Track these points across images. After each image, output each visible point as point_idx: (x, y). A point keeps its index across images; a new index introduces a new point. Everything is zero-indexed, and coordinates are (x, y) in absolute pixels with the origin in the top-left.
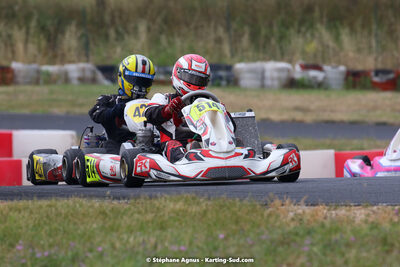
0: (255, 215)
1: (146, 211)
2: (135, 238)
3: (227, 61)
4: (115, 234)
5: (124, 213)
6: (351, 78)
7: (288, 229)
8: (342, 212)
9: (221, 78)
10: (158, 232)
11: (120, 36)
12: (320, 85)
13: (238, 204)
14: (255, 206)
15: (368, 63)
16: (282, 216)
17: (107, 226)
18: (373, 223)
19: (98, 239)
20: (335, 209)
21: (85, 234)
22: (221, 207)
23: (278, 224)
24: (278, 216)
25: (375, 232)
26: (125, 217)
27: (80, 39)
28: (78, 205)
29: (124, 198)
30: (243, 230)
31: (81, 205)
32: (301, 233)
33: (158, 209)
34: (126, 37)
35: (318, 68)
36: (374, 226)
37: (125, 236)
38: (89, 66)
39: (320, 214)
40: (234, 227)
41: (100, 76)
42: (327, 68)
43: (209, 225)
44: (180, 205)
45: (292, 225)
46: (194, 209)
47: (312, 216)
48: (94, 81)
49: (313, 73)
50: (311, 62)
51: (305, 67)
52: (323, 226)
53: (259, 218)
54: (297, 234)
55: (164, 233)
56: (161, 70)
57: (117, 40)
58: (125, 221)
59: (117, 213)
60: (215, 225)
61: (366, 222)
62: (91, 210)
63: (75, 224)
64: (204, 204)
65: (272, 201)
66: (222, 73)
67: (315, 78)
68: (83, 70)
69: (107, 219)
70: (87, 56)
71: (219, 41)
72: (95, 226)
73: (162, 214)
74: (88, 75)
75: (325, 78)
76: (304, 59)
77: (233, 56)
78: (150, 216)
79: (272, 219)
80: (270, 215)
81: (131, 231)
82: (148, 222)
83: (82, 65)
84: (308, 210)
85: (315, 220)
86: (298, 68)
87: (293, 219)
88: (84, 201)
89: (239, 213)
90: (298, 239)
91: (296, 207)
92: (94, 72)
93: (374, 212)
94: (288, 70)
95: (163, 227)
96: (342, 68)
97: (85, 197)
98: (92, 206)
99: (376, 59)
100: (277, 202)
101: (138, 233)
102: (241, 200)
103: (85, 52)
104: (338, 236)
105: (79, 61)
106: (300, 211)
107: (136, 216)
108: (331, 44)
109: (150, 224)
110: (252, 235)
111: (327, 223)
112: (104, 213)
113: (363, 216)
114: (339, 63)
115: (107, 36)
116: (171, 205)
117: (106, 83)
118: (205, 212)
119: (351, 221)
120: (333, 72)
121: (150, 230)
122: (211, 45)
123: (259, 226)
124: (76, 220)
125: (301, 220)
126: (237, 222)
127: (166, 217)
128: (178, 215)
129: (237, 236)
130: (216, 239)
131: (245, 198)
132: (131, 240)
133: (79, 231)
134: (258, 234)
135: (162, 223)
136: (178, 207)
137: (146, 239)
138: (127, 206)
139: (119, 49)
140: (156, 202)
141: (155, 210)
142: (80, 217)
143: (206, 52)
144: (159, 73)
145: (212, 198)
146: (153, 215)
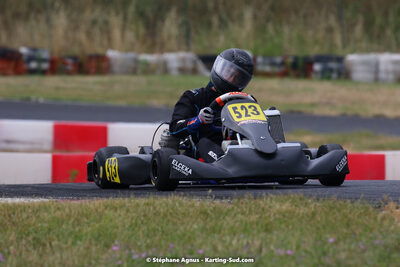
0: (367, 217)
1: (250, 210)
2: (238, 240)
3: (339, 52)
4: (216, 235)
5: (226, 214)
9: (331, 70)
10: (262, 235)
11: (223, 24)
13: (350, 205)
14: (367, 209)
16: (397, 220)
17: (208, 227)
19: (199, 241)
21: (184, 235)
22: (331, 208)
23: (392, 228)
24: (392, 220)
26: (228, 218)
27: (180, 26)
28: (177, 204)
29: (227, 198)
30: (355, 234)
31: (181, 204)
33: (263, 209)
34: (230, 24)
37: (228, 238)
38: (189, 56)
40: (345, 231)
41: (200, 66)
43: (318, 229)
44: (286, 206)
46: (302, 210)
48: (195, 71)
53: (372, 221)
55: (269, 236)
56: (267, 61)
57: (220, 27)
58: (228, 221)
59: (219, 213)
60: (324, 227)
62: (191, 210)
64: (313, 205)
65: (386, 204)
66: (333, 65)
68: (183, 60)
69: (208, 220)
70: (188, 44)
71: (330, 30)
72: (195, 226)
73: (267, 215)
74: (189, 65)
77: (345, 45)
78: (254, 218)
79: (386, 223)
80: (384, 218)
81: (233, 233)
82: (252, 223)
83: (182, 54)
88: (184, 200)
89: (350, 216)
92: (194, 62)
95: (268, 229)
98: (193, 206)
100: (392, 205)
101: (242, 236)
102: (352, 202)
103: (186, 40)
105: (179, 49)
107: (240, 216)
109: (255, 226)
110: (364, 240)
112: (205, 213)
115: (209, 24)
116: (278, 206)
117: (207, 73)
118: (314, 214)
121: (255, 232)
122: (321, 34)
123: (371, 230)
124: (175, 220)
126: (348, 225)
127: (272, 219)
128: (284, 216)
129: (348, 241)
130: (325, 243)
131: (356, 199)
132: (234, 242)
133: (178, 232)
134: (371, 238)
135: (267, 225)
136: (284, 207)
137: (250, 242)
138: (230, 206)
139: (222, 38)
140: (261, 202)
141: (260, 210)
142: (180, 217)
143: (316, 42)
144: (264, 64)
145: (321, 199)
146: (257, 216)
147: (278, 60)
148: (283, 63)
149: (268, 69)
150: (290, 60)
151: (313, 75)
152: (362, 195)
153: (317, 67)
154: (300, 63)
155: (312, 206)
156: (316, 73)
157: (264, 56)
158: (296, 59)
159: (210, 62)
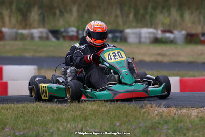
0: (136, 112)
1: (77, 110)
2: (70, 125)
3: (121, 28)
4: (59, 122)
5: (64, 111)
6: (189, 38)
7: (154, 120)
8: (184, 111)
9: (117, 37)
10: (83, 122)
11: (62, 13)
12: (172, 42)
13: (127, 106)
14: (136, 108)
15: (198, 29)
16: (151, 113)
17: (55, 118)
18: (201, 117)
19: (50, 125)
20: (180, 110)
21: (42, 123)
22: (118, 108)
23: (149, 117)
24: (149, 113)
25: (202, 122)
26: (65, 114)
27: (40, 15)
28: (39, 107)
29: (64, 103)
30: (130, 121)
31: (41, 107)
32: (162, 122)
33: (83, 109)
34: (65, 14)
35: (170, 32)
36: (202, 119)
37: (65, 124)
38: (44, 30)
39: (172, 112)
40: (125, 119)
41: (50, 36)
43: (111, 118)
45: (157, 118)
46: (103, 109)
47: (168, 113)
48: (47, 38)
49: (168, 35)
50: (167, 28)
51: (164, 32)
52: (174, 119)
53: (138, 114)
54: (159, 123)
55: (86, 123)
57: (60, 16)
59: (61, 111)
60: (114, 118)
61: (197, 117)
62: (46, 109)
63: (38, 117)
65: (146, 105)
66: (118, 35)
67: (169, 38)
68: (41, 33)
69: (55, 114)
70: (43, 24)
71: (116, 17)
72: (48, 118)
73: (85, 111)
74: (44, 35)
75: (175, 38)
76: (163, 27)
77: (124, 25)
78: (78, 113)
79: (146, 115)
80: (144, 113)
81: (68, 121)
82: (77, 116)
83: (41, 30)
84: (166, 110)
85: (169, 116)
86: (160, 32)
87: (157, 115)
88: (43, 105)
89: (128, 112)
90: (160, 126)
91: (159, 108)
92: (47, 34)
93: (202, 111)
94: (154, 33)
95: (85, 119)
96: (184, 32)
97: (43, 102)
98: (47, 107)
99: (203, 27)
100: (149, 106)
101: (72, 122)
102: (129, 104)
103: (43, 22)
104: (182, 124)
105: (39, 27)
106: (161, 111)
107: (71, 112)
108: (178, 19)
109: (79, 117)
110: (135, 124)
111: (176, 117)
112: (53, 111)
113: (196, 114)
114: (182, 29)
115: (55, 14)
116: (90, 107)
117: (54, 39)
118: (109, 111)
119: (189, 116)
120: (179, 34)
121: (79, 120)
122: (112, 18)
123: (138, 119)
124: (38, 115)
125: (161, 115)
126: (126, 116)
127: (87, 114)
128: (94, 112)
129: (126, 124)
130: (115, 125)
131: (131, 103)
132: (68, 126)
133: (40, 121)
134: (138, 123)
135: (85, 117)
136: (94, 108)
137: (76, 125)
138: (66, 108)
139: (61, 22)
140: (82, 105)
142: (40, 113)
143: (110, 23)
146: (80, 112)
153: (110, 36)
155: (108, 106)
156: (109, 39)
157: (83, 31)
159: (56, 33)
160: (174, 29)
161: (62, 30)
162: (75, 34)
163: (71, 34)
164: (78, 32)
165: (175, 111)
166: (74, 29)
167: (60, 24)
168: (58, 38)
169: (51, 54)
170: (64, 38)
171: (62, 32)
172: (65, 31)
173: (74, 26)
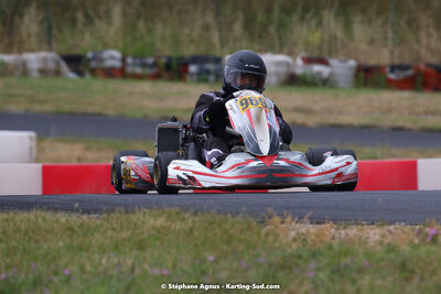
0: (250, 233)
1: (121, 228)
2: (108, 259)
3: (217, 53)
4: (84, 255)
5: (95, 230)
6: (362, 75)
7: (289, 251)
8: (353, 231)
9: (208, 72)
10: (135, 253)
11: (89, 21)
12: (325, 83)
13: (230, 220)
14: (250, 224)
15: (382, 57)
16: (282, 236)
17: (75, 244)
18: (389, 244)
19: (65, 260)
20: (345, 228)
21: (48, 253)
22: (211, 223)
23: (277, 244)
24: (277, 236)
25: (392, 255)
26: (96, 235)
27: (40, 23)
28: (40, 220)
29: (95, 212)
30: (236, 251)
32: (305, 255)
33: (135, 224)
34: (97, 21)
35: (323, 62)
36: (392, 248)
37: (96, 257)
38: (51, 56)
39: (327, 233)
40: (225, 248)
41: (65, 68)
42: (334, 62)
43: (196, 246)
44: (161, 221)
45: (294, 246)
46: (178, 226)
47: (317, 236)
48: (57, 73)
49: (317, 68)
50: (315, 55)
51: (309, 61)
52: (330, 247)
53: (255, 237)
54: (300, 257)
55: (142, 254)
56: (137, 61)
57: (86, 25)
58: (97, 239)
59: (87, 230)
60: (203, 244)
61: (381, 243)
62: (56, 225)
63: (37, 241)
65: (270, 218)
66: (210, 66)
67: (319, 73)
68: (45, 60)
69: (75, 237)
70: (49, 43)
71: (206, 28)
72: (61, 244)
73: (139, 231)
74: (51, 66)
75: (331, 74)
76: (306, 51)
77: (222, 46)
78: (126, 234)
79: (271, 239)
80: (268, 234)
81: (103, 250)
82: (123, 240)
83: (43, 54)
84: (313, 229)
85: (321, 241)
86: (299, 62)
87: (295, 240)
88: (49, 215)
89: (231, 232)
90: (301, 263)
91: (298, 225)
92: (57, 63)
93: (390, 232)
94: (288, 64)
95: (141, 247)
96: (352, 63)
97: (49, 209)
98: (57, 221)
99: (392, 53)
100: (277, 219)
101: (112, 254)
102: (233, 216)
103: (47, 38)
104: (348, 260)
105: (40, 49)
106: (304, 230)
107: (110, 232)
108: (340, 34)
109: (126, 243)
110: (247, 258)
111: (336, 243)
112: (71, 229)
113: (377, 237)
114: (349, 56)
115: (74, 20)
116: (152, 221)
117: (72, 76)
118: (191, 229)
119: (363, 243)
120: (341, 67)
121: (127, 250)
122: (197, 33)
123: (254, 247)
124: (38, 237)
125: (304, 240)
126: (229, 242)
127: (145, 235)
128: (159, 232)
129: (229, 259)
130: (203, 261)
131: (238, 213)
132: (104, 261)
133: (42, 251)
134: (254, 256)
135: (140, 242)
136: (159, 223)
137: (121, 260)
138: (99, 222)
139: (87, 36)
140: (133, 217)
141: (132, 226)
142: (44, 234)
143: (192, 41)
144: (134, 65)
145: (199, 214)
146: (129, 233)
147: (150, 60)
148: (155, 65)
149: (138, 70)
150: (163, 61)
151: (188, 77)
152: (244, 209)
153: (193, 68)
154: (174, 64)
155: (190, 221)
156: (192, 74)
157: (135, 57)
158: (170, 59)
159: (75, 62)
160: (330, 55)
161: (90, 55)
162: (117, 64)
163: (110, 63)
164: (123, 60)
165: (333, 230)
166: (117, 54)
167: (85, 44)
168: (80, 73)
169: (66, 107)
170: (93, 72)
171: (89, 60)
172: (94, 58)
173: (116, 48)
